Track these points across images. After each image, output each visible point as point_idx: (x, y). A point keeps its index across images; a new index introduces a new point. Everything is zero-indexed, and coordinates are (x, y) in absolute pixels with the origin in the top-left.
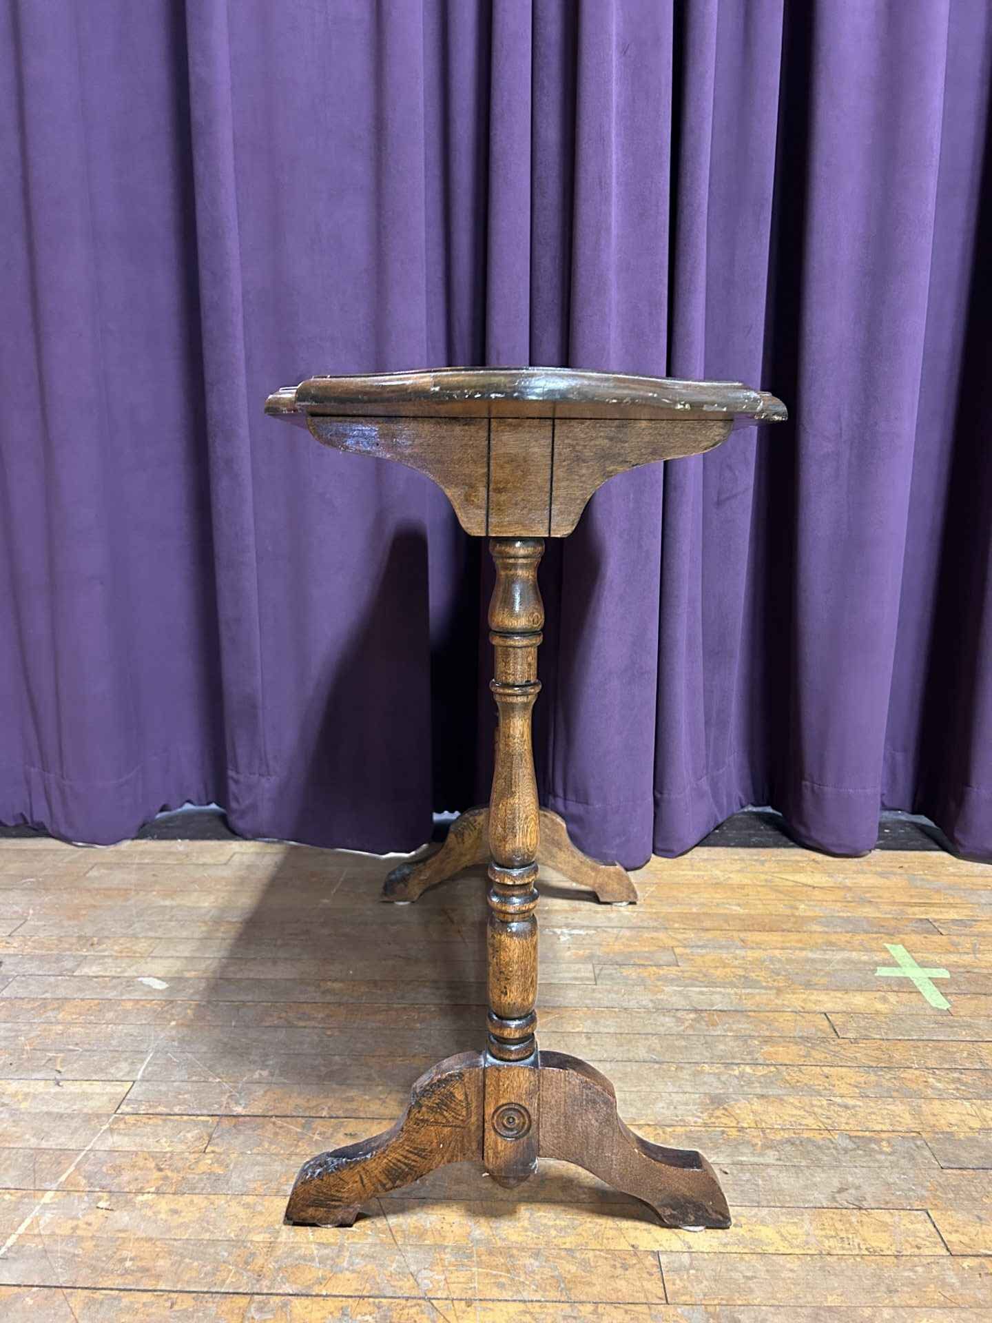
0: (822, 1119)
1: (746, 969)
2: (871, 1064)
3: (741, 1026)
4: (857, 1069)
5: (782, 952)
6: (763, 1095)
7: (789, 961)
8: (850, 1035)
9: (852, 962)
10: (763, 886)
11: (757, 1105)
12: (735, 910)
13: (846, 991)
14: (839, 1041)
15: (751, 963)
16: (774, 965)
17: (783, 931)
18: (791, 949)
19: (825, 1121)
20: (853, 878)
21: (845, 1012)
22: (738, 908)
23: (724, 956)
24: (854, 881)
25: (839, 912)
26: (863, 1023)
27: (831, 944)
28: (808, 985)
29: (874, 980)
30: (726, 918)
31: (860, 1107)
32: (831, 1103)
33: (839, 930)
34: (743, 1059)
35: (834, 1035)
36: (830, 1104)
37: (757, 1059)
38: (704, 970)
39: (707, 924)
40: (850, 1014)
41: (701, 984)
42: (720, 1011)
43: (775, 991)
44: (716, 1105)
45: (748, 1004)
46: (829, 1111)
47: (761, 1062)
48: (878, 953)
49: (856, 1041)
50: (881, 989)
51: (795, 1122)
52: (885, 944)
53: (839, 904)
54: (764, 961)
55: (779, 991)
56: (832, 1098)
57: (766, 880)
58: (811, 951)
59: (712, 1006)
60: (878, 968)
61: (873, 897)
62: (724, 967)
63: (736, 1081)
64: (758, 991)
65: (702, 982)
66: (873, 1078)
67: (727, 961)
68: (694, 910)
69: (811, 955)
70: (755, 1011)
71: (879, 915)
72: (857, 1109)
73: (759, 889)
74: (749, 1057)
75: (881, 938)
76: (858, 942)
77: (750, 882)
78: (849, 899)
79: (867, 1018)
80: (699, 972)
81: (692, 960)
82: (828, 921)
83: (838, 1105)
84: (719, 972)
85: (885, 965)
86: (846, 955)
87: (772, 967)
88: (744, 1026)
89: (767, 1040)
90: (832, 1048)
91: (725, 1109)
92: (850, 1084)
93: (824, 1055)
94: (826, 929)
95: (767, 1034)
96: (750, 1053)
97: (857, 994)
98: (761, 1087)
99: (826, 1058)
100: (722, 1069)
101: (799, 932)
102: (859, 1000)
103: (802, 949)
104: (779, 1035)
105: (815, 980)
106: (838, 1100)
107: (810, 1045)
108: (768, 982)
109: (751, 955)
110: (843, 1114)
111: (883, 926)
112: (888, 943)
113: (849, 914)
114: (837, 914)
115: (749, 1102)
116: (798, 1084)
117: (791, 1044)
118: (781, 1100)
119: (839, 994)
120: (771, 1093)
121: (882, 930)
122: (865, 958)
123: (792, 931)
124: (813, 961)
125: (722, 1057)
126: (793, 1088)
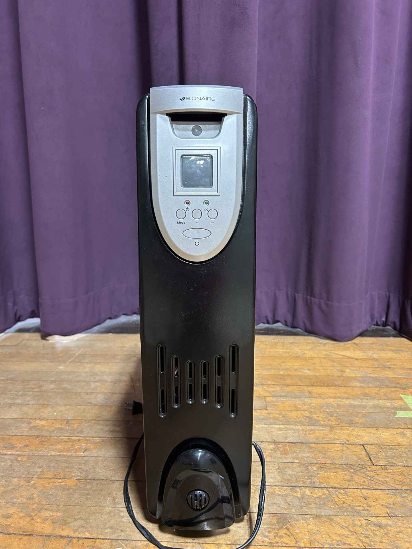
0: (361, 538)
1: (310, 412)
2: (397, 487)
3: (304, 455)
4: (387, 492)
5: (334, 400)
6: (317, 515)
7: (339, 406)
8: (382, 463)
9: (380, 407)
10: (324, 358)
11: (313, 525)
12: (306, 373)
13: (377, 428)
14: (374, 467)
15: (315, 408)
16: (329, 409)
17: (336, 386)
18: (340, 398)
19: (364, 540)
20: (378, 354)
21: (377, 444)
22: (308, 372)
23: (297, 402)
24: (380, 355)
25: (370, 374)
26: (389, 453)
27: (366, 395)
28: (352, 423)
29: (395, 420)
30: (300, 378)
31: (390, 526)
32: (369, 523)
33: (370, 386)
34: (304, 483)
35: (369, 463)
36: (367, 523)
37: (314, 483)
38: (283, 412)
39: (288, 382)
40: (381, 446)
41: (281, 423)
42: (292, 443)
43: (329, 428)
44: (281, 524)
45: (311, 438)
46: (367, 530)
47: (318, 486)
48: (397, 401)
49: (385, 468)
50: (400, 426)
51: (341, 541)
52: (401, 395)
53: (370, 369)
54: (323, 407)
55: (332, 428)
56: (370, 518)
57: (326, 355)
58: (353, 399)
59: (286, 439)
60: (397, 412)
61: (391, 365)
62: (297, 410)
63: (297, 502)
64: (317, 428)
65: (282, 421)
66: (399, 499)
67: (299, 406)
68: (281, 373)
69: (353, 402)
70: (315, 443)
71: (395, 376)
72: (389, 528)
73: (322, 360)
74: (309, 481)
75: (398, 391)
76: (383, 393)
77: (316, 356)
78: (376, 366)
79: (392, 449)
80: (279, 414)
81: (276, 405)
82: (364, 380)
83: (374, 524)
84: (294, 414)
85: (401, 409)
86: (376, 402)
87: (327, 410)
88: (306, 455)
89: (322, 467)
90: (369, 473)
91: (288, 529)
92: (382, 505)
93: (363, 479)
94: (362, 385)
95: (323, 461)
96: (310, 477)
97: (385, 430)
98: (316, 508)
99: (365, 482)
100: (288, 491)
101: (346, 387)
102: (386, 435)
103: (347, 398)
104: (330, 462)
105: (356, 419)
106: (373, 519)
107: (352, 471)
108: (324, 421)
109: (315, 402)
110: (377, 533)
111: (398, 383)
112: (402, 394)
113: (377, 375)
114: (369, 375)
115: (306, 522)
116: (344, 505)
117: (339, 470)
118: (331, 520)
119: (372, 431)
120: (323, 514)
121: (398, 386)
122: (388, 404)
123: (341, 386)
124: (355, 406)
125: (289, 481)
126: (340, 508)
